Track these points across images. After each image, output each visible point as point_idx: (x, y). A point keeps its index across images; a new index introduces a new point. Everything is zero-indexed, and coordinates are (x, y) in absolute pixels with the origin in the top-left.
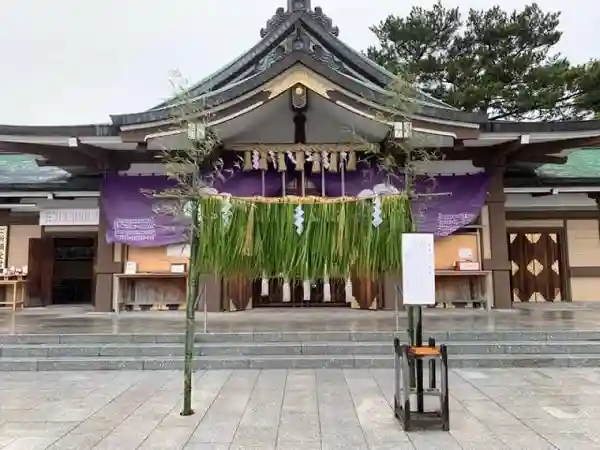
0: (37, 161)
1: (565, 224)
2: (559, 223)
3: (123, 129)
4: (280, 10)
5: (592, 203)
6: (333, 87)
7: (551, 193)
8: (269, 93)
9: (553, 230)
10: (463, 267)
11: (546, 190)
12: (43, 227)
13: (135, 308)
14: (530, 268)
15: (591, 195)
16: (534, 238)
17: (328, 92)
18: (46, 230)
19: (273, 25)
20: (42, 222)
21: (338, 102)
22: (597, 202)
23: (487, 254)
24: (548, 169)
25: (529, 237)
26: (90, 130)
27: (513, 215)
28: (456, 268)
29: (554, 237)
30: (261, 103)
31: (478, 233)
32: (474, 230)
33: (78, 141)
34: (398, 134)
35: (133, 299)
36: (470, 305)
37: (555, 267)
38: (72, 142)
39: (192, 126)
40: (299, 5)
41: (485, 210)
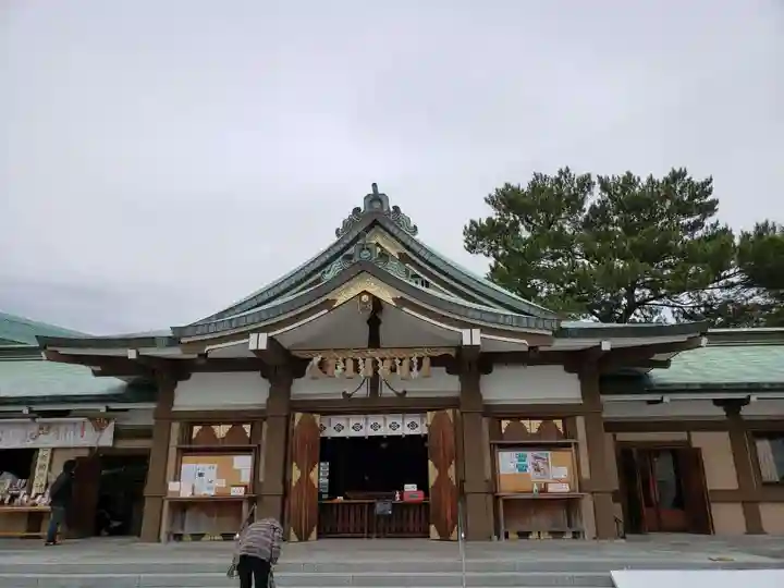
0: (93, 371)
1: (689, 436)
2: (681, 436)
3: (183, 340)
4: (357, 210)
5: (720, 412)
6: (399, 295)
7: (661, 401)
8: (334, 301)
10: (551, 488)
11: (657, 397)
13: (185, 538)
15: (717, 402)
17: (395, 300)
19: (349, 225)
21: (404, 309)
22: (725, 410)
23: (586, 474)
24: (657, 374)
26: (150, 341)
27: (613, 426)
28: (544, 490)
30: (326, 311)
31: (573, 448)
32: (568, 445)
33: (138, 353)
35: (182, 528)
36: (569, 536)
38: (132, 354)
39: (253, 336)
40: (377, 205)
41: (580, 421)
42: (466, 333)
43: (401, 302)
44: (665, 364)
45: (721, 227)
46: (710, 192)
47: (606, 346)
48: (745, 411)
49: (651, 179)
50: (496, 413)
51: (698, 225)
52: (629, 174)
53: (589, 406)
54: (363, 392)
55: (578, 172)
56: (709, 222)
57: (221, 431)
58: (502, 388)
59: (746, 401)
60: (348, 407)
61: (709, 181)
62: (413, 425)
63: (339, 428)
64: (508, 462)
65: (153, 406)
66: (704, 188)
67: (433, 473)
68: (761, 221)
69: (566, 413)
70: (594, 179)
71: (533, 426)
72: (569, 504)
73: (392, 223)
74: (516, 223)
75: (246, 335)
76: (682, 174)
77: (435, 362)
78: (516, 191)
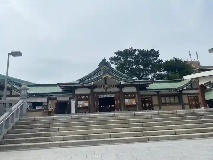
1: (152, 97)
4: (101, 62)
5: (156, 93)
6: (112, 76)
7: (148, 92)
8: (102, 78)
9: (150, 98)
10: (134, 104)
12: (57, 100)
14: (146, 105)
15: (156, 92)
16: (147, 100)
19: (100, 64)
23: (137, 102)
24: (147, 88)
27: (141, 96)
29: (150, 99)
32: (134, 98)
34: (122, 83)
37: (151, 105)
39: (91, 83)
40: (104, 61)
41: (136, 95)
42: (121, 82)
43: (112, 78)
44: (148, 86)
45: (161, 59)
46: (158, 53)
47: (140, 84)
48: (160, 93)
49: (147, 50)
50: (124, 93)
51: (156, 59)
52: (143, 50)
53: (138, 92)
54: (104, 91)
55: (134, 48)
56: (158, 58)
57: (83, 97)
58: (126, 90)
59: (160, 91)
60: (102, 93)
61: (158, 51)
62: (112, 96)
63: (101, 96)
64: (126, 100)
65: (72, 94)
66: (157, 52)
67: (116, 102)
68: (166, 60)
69: (134, 93)
70: (137, 49)
71: (130, 95)
72: (135, 106)
74: (120, 58)
75: (90, 82)
76: (153, 50)
77: (116, 86)
78: (121, 52)
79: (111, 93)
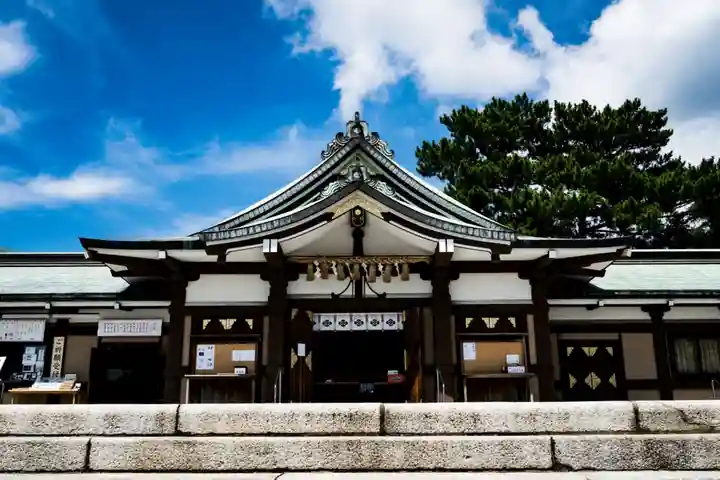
1: (620, 336)
2: (614, 336)
3: (208, 244)
4: (340, 135)
5: (645, 316)
6: (386, 209)
7: (597, 305)
8: (332, 214)
9: (608, 343)
10: (511, 370)
11: (594, 302)
12: (101, 338)
14: (587, 380)
15: (644, 308)
16: (591, 351)
17: (383, 214)
18: (103, 340)
19: (333, 148)
20: (101, 333)
21: (392, 222)
22: (651, 315)
23: (533, 360)
24: (596, 282)
25: (586, 349)
27: (557, 327)
29: (610, 350)
30: (325, 222)
31: (524, 340)
32: (520, 337)
33: (167, 254)
37: (613, 380)
38: (161, 255)
39: (266, 242)
41: (530, 319)
42: (442, 243)
43: (388, 216)
44: (601, 273)
46: (664, 123)
47: (553, 255)
48: (667, 316)
49: (608, 109)
50: (461, 311)
51: (653, 156)
52: (585, 103)
53: (538, 306)
54: (350, 292)
55: (535, 98)
56: (664, 151)
57: (227, 324)
58: (469, 290)
59: (666, 308)
60: (335, 305)
61: (664, 112)
62: (391, 322)
63: (327, 323)
64: (470, 351)
65: (167, 304)
66: (659, 119)
68: (708, 158)
69: (518, 310)
70: (552, 105)
71: (491, 322)
73: (372, 147)
74: (472, 145)
75: (259, 241)
77: (415, 268)
78: (473, 113)
79: (382, 304)
